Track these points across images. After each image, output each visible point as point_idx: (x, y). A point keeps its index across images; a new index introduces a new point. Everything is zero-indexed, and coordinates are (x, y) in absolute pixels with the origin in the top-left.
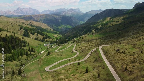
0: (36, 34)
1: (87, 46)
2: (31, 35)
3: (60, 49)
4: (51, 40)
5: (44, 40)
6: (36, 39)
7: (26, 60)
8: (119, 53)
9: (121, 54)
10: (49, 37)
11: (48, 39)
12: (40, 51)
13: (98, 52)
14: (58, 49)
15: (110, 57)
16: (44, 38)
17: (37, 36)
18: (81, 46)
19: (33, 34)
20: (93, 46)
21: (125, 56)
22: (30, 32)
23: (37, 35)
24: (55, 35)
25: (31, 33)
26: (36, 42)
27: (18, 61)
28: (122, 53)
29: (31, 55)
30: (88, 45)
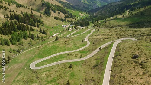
0: (58, 11)
1: (105, 35)
2: (52, 13)
3: (73, 35)
4: (73, 20)
5: (65, 20)
6: (56, 18)
7: (29, 44)
8: (134, 64)
9: (136, 67)
10: (72, 16)
11: (70, 19)
12: (54, 33)
13: (108, 51)
14: (71, 34)
15: (117, 66)
16: (66, 17)
17: (59, 15)
18: (98, 34)
19: (55, 12)
20: (112, 37)
21: (141, 73)
22: (51, 9)
23: (59, 13)
24: (82, 14)
25: (53, 11)
26: (55, 21)
27: (18, 45)
28: (140, 64)
29: (38, 38)
30: (107, 34)
